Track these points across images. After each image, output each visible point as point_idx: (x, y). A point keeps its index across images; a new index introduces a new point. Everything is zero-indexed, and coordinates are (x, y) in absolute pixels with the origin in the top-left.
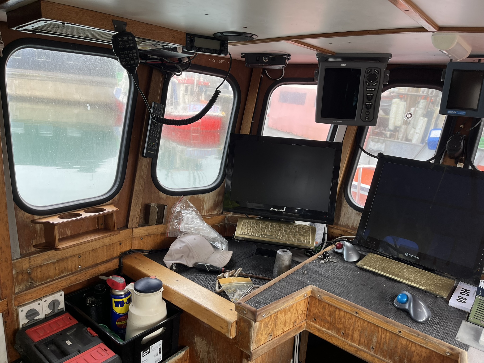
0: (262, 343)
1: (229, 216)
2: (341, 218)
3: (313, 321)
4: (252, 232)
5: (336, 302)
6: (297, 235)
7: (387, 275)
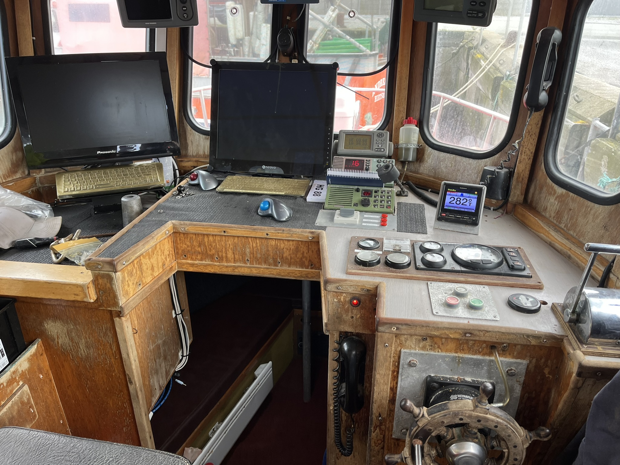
0: (131, 295)
1: (41, 177)
2: (189, 148)
3: (184, 259)
4: (81, 185)
5: (201, 229)
6: (140, 176)
7: (249, 191)
